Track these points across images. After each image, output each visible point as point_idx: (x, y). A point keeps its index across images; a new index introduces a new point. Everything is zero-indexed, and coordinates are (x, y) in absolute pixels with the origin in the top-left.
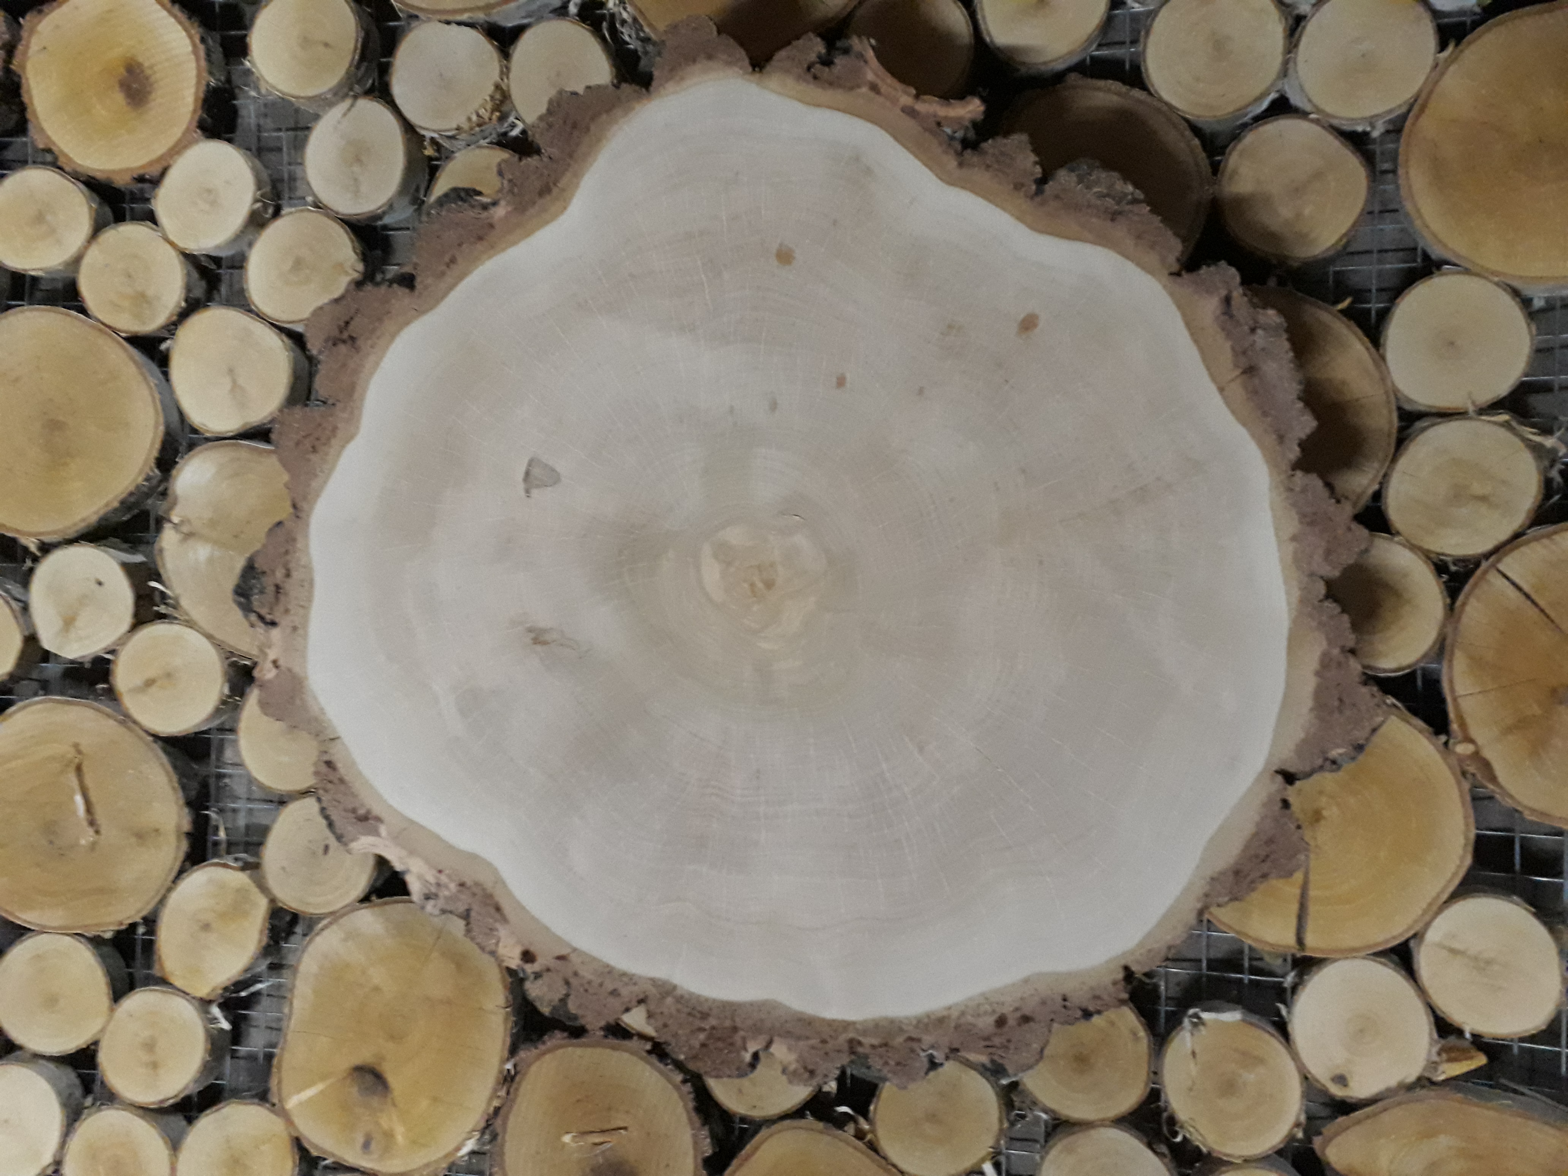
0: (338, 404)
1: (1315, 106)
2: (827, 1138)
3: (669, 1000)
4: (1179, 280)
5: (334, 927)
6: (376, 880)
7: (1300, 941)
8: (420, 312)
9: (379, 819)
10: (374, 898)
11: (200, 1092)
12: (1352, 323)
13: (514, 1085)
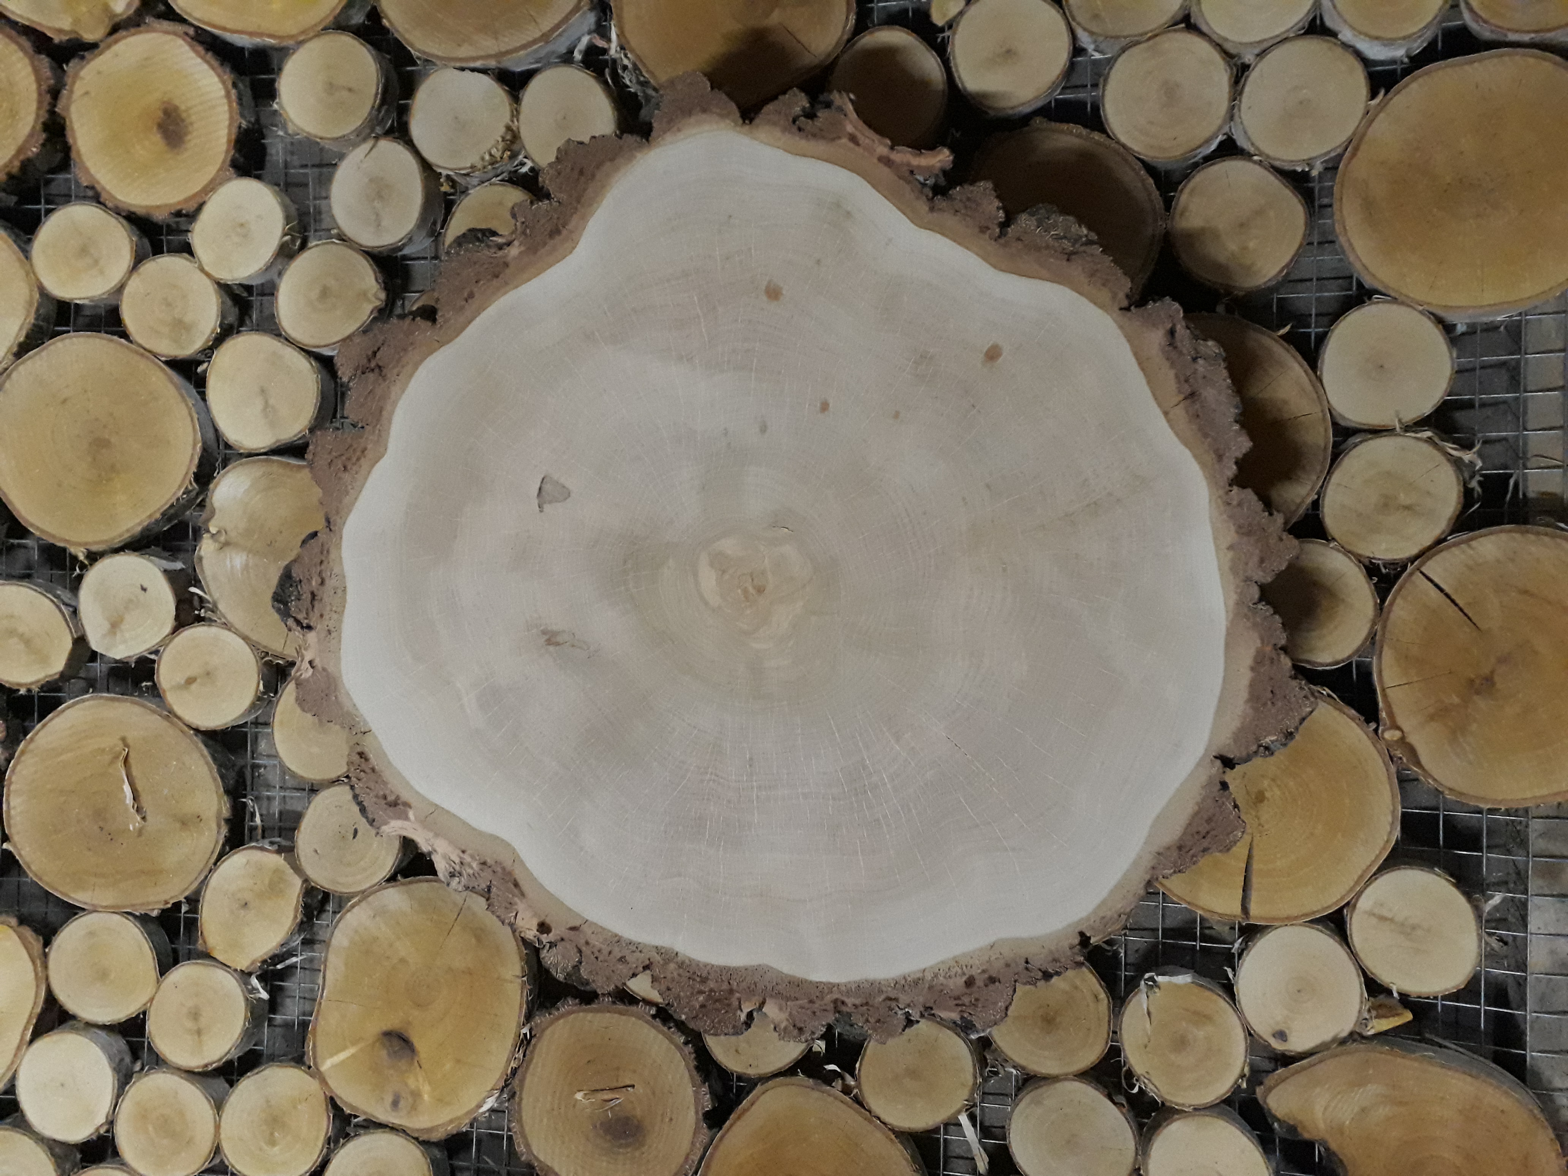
0: (368, 428)
1: (1257, 148)
2: (816, 1094)
3: (672, 966)
4: (1129, 314)
5: (363, 904)
6: (401, 861)
7: (1245, 909)
8: (441, 344)
9: (407, 805)
10: (399, 877)
11: (239, 1058)
12: (1292, 349)
13: (531, 1048)
